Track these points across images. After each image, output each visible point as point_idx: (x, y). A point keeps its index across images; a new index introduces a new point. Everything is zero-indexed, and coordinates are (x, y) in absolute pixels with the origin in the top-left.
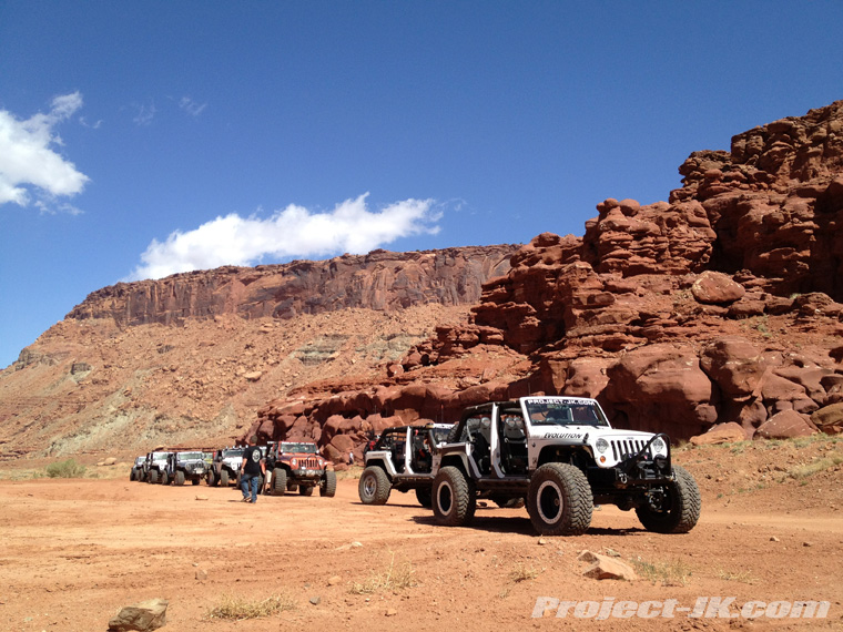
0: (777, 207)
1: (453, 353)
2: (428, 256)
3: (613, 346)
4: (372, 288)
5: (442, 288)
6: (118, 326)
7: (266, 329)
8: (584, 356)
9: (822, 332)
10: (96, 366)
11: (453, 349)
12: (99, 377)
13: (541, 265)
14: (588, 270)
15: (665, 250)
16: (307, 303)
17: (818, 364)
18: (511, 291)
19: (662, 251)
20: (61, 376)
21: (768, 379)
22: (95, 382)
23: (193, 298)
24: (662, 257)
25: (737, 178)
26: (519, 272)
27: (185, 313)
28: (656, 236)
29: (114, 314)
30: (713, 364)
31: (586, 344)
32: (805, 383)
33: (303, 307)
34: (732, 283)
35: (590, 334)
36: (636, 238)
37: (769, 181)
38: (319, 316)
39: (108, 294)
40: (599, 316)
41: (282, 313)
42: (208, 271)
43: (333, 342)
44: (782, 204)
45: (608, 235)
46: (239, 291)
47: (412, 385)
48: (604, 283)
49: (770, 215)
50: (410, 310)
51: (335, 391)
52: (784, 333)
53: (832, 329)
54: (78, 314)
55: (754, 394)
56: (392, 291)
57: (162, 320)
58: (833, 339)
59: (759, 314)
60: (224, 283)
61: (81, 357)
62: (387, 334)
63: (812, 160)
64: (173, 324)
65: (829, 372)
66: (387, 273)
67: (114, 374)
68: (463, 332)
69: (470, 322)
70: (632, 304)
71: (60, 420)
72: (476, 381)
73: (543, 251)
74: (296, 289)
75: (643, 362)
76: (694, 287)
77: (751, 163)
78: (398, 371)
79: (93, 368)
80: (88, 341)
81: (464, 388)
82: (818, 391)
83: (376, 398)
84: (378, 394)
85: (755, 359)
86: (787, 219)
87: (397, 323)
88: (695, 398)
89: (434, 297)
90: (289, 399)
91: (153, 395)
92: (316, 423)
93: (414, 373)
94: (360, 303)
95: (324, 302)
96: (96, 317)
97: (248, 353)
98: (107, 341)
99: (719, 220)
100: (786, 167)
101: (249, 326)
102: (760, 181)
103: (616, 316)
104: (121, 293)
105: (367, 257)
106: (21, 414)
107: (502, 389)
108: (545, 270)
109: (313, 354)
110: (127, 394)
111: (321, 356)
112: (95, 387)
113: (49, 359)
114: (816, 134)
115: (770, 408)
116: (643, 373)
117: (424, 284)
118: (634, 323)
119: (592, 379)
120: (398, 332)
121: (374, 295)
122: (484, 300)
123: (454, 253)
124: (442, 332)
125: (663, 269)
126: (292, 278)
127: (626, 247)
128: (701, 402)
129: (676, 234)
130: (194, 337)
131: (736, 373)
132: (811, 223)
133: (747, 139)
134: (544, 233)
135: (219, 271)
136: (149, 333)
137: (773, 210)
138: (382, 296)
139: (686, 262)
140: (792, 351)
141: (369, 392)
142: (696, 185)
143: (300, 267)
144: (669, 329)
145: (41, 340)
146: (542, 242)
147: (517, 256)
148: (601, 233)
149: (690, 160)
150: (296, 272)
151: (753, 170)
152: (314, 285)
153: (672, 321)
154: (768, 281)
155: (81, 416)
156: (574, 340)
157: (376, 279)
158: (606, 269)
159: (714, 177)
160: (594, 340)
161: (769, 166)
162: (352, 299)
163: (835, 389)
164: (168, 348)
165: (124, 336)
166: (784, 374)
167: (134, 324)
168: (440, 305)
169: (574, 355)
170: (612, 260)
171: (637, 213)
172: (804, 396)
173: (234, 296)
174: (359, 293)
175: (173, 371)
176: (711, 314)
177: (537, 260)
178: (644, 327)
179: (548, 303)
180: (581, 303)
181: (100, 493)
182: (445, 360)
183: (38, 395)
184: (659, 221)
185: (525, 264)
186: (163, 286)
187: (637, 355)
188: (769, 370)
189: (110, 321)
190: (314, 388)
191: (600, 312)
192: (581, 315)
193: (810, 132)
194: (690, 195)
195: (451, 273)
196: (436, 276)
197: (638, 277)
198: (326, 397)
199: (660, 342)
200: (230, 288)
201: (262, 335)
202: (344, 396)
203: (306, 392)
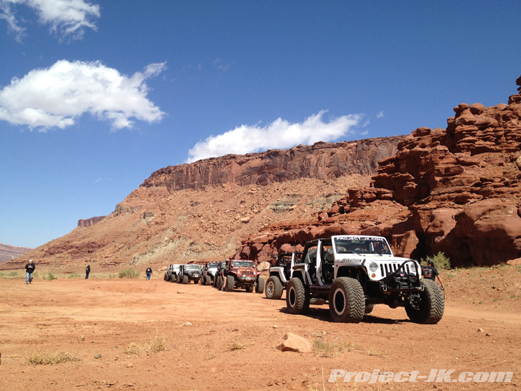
1: (359, 206)
2: (352, 144)
3: (462, 200)
4: (316, 166)
5: (361, 164)
6: (169, 191)
7: (253, 192)
8: (441, 207)
10: (157, 213)
11: (359, 203)
12: (159, 220)
13: (418, 148)
14: (445, 151)
15: (501, 136)
16: (277, 176)
18: (398, 166)
19: (499, 137)
20: (138, 219)
22: (157, 223)
23: (210, 174)
24: (499, 141)
26: (403, 153)
27: (206, 182)
28: (495, 127)
29: (166, 184)
31: (443, 200)
33: (274, 178)
35: (446, 193)
36: (480, 129)
38: (284, 183)
39: (163, 172)
40: (452, 181)
41: (262, 182)
42: (219, 158)
43: (292, 199)
45: (461, 128)
46: (236, 169)
47: (332, 225)
48: (457, 159)
50: (339, 179)
51: (286, 229)
54: (147, 184)
56: (329, 167)
57: (193, 187)
60: (228, 164)
61: (148, 209)
62: (326, 193)
64: (199, 190)
66: (325, 157)
67: (167, 219)
68: (366, 192)
69: (371, 186)
70: (476, 173)
71: (138, 245)
72: (373, 223)
73: (419, 139)
74: (270, 167)
75: (479, 211)
76: (518, 161)
78: (325, 217)
79: (155, 215)
80: (153, 200)
81: (365, 228)
83: (310, 233)
84: (311, 231)
87: (332, 187)
88: (513, 235)
89: (356, 170)
90: (259, 234)
91: (189, 231)
92: (275, 248)
93: (334, 218)
94: (309, 175)
95: (287, 175)
96: (157, 186)
97: (242, 206)
98: (163, 199)
101: (242, 190)
103: (464, 181)
104: (170, 172)
105: (313, 146)
106: (117, 241)
107: (389, 228)
108: (420, 152)
109: (280, 206)
110: (174, 230)
111: (285, 207)
112: (157, 226)
113: (132, 210)
116: (479, 218)
117: (349, 162)
118: (476, 185)
119: (445, 222)
120: (333, 192)
121: (317, 169)
122: (380, 172)
123: (368, 142)
124: (352, 193)
125: (500, 148)
126: (268, 160)
127: (474, 135)
128: (518, 238)
129: (509, 125)
130: (211, 197)
134: (420, 127)
135: (224, 158)
136: (186, 195)
138: (322, 171)
139: (516, 144)
141: (306, 230)
143: (272, 154)
144: (498, 189)
145: (127, 199)
146: (419, 133)
147: (401, 143)
148: (456, 126)
150: (270, 157)
152: (280, 164)
153: (501, 184)
155: (149, 242)
156: (435, 197)
157: (319, 160)
158: (460, 150)
160: (449, 197)
162: (304, 172)
164: (197, 203)
165: (172, 196)
167: (177, 190)
168: (360, 175)
169: (435, 206)
170: (463, 144)
171: (482, 112)
173: (234, 172)
174: (308, 169)
175: (200, 216)
177: (415, 145)
178: (483, 188)
179: (422, 173)
180: (441, 173)
181: (140, 287)
182: (354, 210)
183: (126, 230)
184: (497, 117)
185: (407, 148)
186: (193, 167)
187: (475, 207)
189: (164, 188)
190: (274, 227)
191: (453, 179)
192: (440, 181)
195: (367, 155)
196: (357, 157)
197: (482, 155)
198: (281, 233)
199: (492, 197)
200: (231, 167)
201: (250, 195)
202: (291, 232)
203: (269, 230)
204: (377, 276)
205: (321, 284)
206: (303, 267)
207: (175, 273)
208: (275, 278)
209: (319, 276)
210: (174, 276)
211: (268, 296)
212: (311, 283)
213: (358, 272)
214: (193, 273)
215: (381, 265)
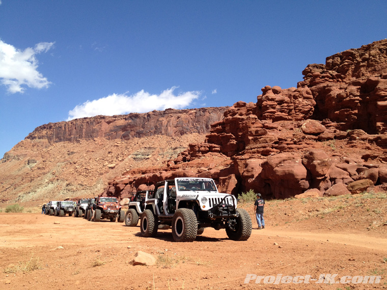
0: (343, 90)
1: (197, 156)
2: (192, 111)
3: (266, 153)
4: (167, 126)
5: (199, 126)
6: (50, 143)
7: (118, 145)
8: (252, 158)
9: (360, 147)
10: (39, 161)
11: (197, 154)
12: (41, 166)
13: (237, 116)
14: (256, 119)
16: (137, 133)
17: (356, 162)
18: (224, 128)
19: (291, 110)
20: (23, 165)
21: (333, 169)
22: (39, 168)
23: (84, 130)
24: (291, 113)
25: (328, 77)
26: (227, 119)
27: (81, 137)
28: (288, 103)
29: (47, 137)
30: (308, 162)
31: (254, 153)
32: (349, 171)
33: (135, 135)
34: (320, 125)
35: (256, 148)
36: (278, 104)
37: (342, 78)
38: (142, 139)
39: (45, 128)
40: (260, 140)
41: (125, 137)
42: (91, 118)
43: (148, 150)
44: (346, 89)
45: (266, 103)
46: (105, 127)
47: (177, 170)
48: (263, 124)
49: (340, 94)
50: (183, 137)
51: (143, 173)
52: (342, 148)
53: (364, 146)
54: (31, 137)
55: (326, 176)
56: (176, 127)
57: (70, 140)
58: (364, 150)
59: (332, 139)
60: (98, 123)
61: (32, 157)
62: (173, 147)
63: (362, 69)
64: (75, 142)
65: (361, 166)
66: (173, 120)
67: (47, 165)
68: (202, 146)
69: (205, 142)
70: (275, 134)
71: (23, 186)
72: (206, 169)
73: (238, 110)
74: (132, 126)
75: (277, 161)
76: (302, 127)
77: (334, 70)
78: (172, 165)
79: (38, 162)
80: (36, 150)
81: (200, 172)
82: (355, 175)
83: (161, 176)
84: (162, 175)
85: (326, 160)
86: (347, 96)
87: (178, 142)
88: (299, 177)
89: (195, 130)
90: (122, 177)
91: (66, 175)
92: (134, 188)
93: (179, 165)
94: (161, 133)
95: (144, 132)
96: (39, 138)
97: (109, 155)
98: (44, 150)
99: (317, 96)
100: (350, 72)
101: (110, 143)
102: (337, 78)
103: (268, 139)
104: (51, 127)
105: (164, 111)
106: (4, 183)
107: (217, 173)
108: (239, 118)
109: (139, 156)
110: (53, 174)
111: (143, 157)
112: (39, 171)
113: (18, 157)
114: (364, 56)
115: (333, 182)
116: (277, 166)
117: (191, 124)
118: (276, 143)
119: (255, 168)
120: (179, 146)
121: (167, 129)
122: (212, 132)
123: (204, 110)
124: (192, 147)
125: (291, 118)
126: (130, 121)
127: (274, 108)
128: (302, 179)
129: (297, 102)
130: (84, 148)
131: (318, 166)
132: (358, 98)
133: (333, 59)
134: (239, 101)
135: (96, 118)
136: (64, 146)
137: (341, 91)
138: (171, 130)
139: (302, 115)
140: (345, 156)
141: (158, 174)
142: (309, 80)
143: (134, 116)
144: (289, 146)
145: (14, 149)
146: (238, 105)
147: (227, 112)
148: (263, 101)
149: (307, 68)
150: (132, 119)
151: (335, 73)
152: (140, 124)
153: (292, 142)
154: (338, 124)
155: (32, 184)
156: (249, 151)
157: (168, 122)
158: (265, 118)
159: (317, 76)
160: (257, 151)
161: (342, 71)
162: (157, 131)
163: (362, 173)
164: (72, 153)
165: (52, 147)
166: (340, 166)
167: (57, 142)
168: (198, 134)
169: (248, 157)
170: (267, 114)
171: (280, 92)
172: (348, 177)
173: (103, 129)
174: (161, 128)
175: (75, 163)
176: (310, 139)
177: (235, 114)
178: (280, 145)
179: (240, 134)
180: (252, 134)
181: (23, 220)
182: (193, 159)
183: (13, 174)
184: (290, 96)
185: (230, 115)
186: (70, 124)
187: (275, 158)
188: (333, 165)
189: (46, 140)
190: (134, 172)
191: (261, 138)
192: (252, 140)
193: (361, 56)
194: (306, 84)
195: (203, 119)
196: (196, 121)
197: (279, 122)
198: (139, 176)
199: (285, 152)
200: (101, 125)
201: (116, 147)
202: (146, 176)
203: (130, 174)
204: (206, 207)
205: (167, 214)
206: (154, 201)
207: (53, 208)
208: (133, 210)
209: (165, 207)
210: (52, 210)
211: (127, 224)
212: (159, 213)
213: (193, 204)
214: (68, 208)
215: (210, 199)
